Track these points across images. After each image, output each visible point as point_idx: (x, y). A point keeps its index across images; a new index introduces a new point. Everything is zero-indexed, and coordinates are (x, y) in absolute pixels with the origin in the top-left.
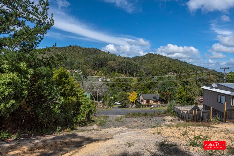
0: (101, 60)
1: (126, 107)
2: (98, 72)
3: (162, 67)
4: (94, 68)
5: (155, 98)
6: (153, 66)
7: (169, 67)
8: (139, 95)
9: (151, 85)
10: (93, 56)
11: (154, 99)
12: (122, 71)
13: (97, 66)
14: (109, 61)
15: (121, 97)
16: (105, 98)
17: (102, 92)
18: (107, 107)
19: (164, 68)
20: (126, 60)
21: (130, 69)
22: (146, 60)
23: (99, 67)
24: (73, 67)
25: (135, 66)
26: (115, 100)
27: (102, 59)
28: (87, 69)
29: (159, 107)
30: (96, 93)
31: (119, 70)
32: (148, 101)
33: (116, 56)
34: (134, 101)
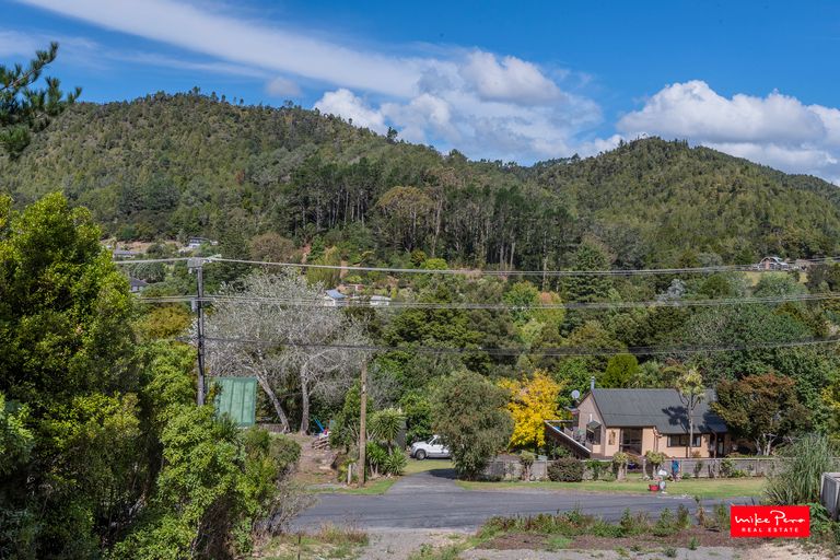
0: (339, 179)
1: (488, 472)
2: (317, 251)
3: (721, 226)
4: (293, 227)
5: (677, 415)
6: (665, 219)
7: (765, 223)
8: (576, 395)
9: (652, 335)
10: (294, 158)
11: (673, 422)
12: (469, 249)
13: (311, 218)
14: (391, 183)
15: (454, 404)
16: (349, 416)
17: (333, 374)
18: (360, 474)
19: (732, 232)
20: (497, 183)
21: (519, 237)
22: (619, 179)
23: (324, 225)
24: (170, 224)
25: (549, 213)
26: (418, 424)
27: (349, 172)
28: (251, 233)
29: (704, 474)
30: (293, 378)
31: (450, 244)
32: (631, 439)
33: (435, 155)
34: (541, 434)
